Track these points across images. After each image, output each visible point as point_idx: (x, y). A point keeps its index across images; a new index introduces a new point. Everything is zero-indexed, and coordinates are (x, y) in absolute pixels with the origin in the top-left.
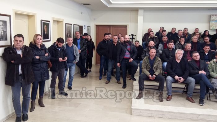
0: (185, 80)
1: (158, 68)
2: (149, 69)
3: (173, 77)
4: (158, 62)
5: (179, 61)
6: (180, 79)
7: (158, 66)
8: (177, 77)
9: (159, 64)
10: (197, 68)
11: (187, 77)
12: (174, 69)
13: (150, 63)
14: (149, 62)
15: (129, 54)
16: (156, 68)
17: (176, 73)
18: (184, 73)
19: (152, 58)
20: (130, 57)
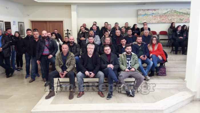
0: (95, 75)
1: (71, 64)
2: (61, 66)
3: (84, 73)
4: (71, 58)
5: (90, 56)
6: (90, 74)
7: (71, 62)
8: (87, 73)
9: (71, 59)
10: (107, 62)
11: (98, 72)
12: (85, 64)
13: (63, 60)
14: (61, 58)
15: (48, 50)
16: (69, 64)
17: (86, 69)
18: (95, 68)
19: (65, 54)
20: (49, 53)
